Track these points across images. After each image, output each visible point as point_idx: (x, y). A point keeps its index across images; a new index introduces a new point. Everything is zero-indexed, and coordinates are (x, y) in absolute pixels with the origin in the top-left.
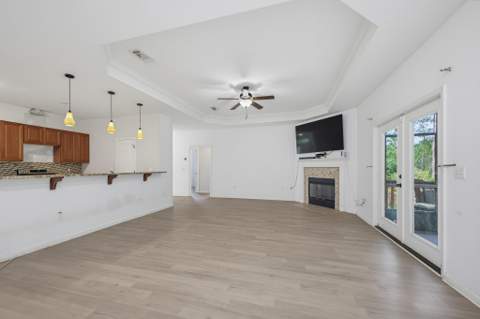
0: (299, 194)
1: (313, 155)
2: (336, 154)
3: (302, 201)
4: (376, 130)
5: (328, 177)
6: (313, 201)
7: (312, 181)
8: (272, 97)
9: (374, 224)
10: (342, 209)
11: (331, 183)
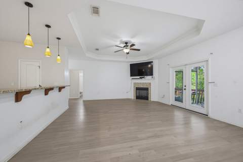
0: (131, 95)
1: (138, 77)
2: (149, 77)
3: (133, 98)
4: (171, 69)
5: (145, 87)
6: (138, 97)
7: (137, 89)
8: (139, 50)
9: (170, 104)
10: (152, 100)
11: (147, 89)
